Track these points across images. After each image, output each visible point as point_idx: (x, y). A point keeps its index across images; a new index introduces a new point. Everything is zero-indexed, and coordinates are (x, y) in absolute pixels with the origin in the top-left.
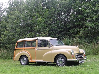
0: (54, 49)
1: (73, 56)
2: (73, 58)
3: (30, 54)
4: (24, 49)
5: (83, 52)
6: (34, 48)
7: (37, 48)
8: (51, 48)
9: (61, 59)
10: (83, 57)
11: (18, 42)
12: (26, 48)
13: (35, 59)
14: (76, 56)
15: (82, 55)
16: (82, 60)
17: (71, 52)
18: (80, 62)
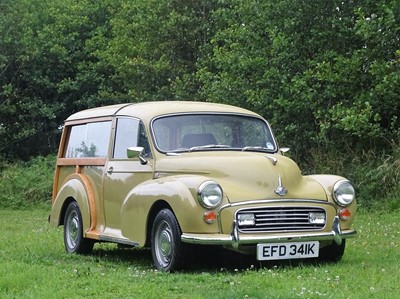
4: (77, 167)
5: (333, 194)
6: (102, 160)
7: (109, 165)
12: (82, 160)
14: (244, 216)
15: (307, 210)
16: (290, 238)
17: (199, 194)
18: (264, 252)
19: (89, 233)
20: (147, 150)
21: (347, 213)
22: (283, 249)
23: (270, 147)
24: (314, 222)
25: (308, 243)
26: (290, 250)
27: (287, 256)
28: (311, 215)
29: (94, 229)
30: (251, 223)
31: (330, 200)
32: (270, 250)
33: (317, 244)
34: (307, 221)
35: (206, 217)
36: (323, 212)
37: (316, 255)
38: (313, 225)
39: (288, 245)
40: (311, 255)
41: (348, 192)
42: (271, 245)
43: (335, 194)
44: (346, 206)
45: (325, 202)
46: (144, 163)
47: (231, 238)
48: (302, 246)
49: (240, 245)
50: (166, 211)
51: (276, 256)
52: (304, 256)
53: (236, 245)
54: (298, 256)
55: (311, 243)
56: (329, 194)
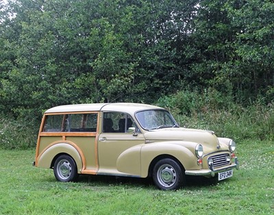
0: (147, 141)
1: (200, 162)
2: (200, 167)
3: (81, 152)
4: (64, 137)
5: (230, 147)
6: (92, 134)
7: (101, 136)
8: (140, 136)
9: (167, 168)
10: (228, 160)
11: (47, 116)
12: (69, 133)
13: (95, 166)
16: (226, 169)
17: (196, 151)
26: (226, 175)
27: (226, 178)
28: (226, 157)
29: (85, 169)
32: (222, 175)
34: (226, 160)
35: (198, 162)
36: (229, 155)
41: (234, 146)
44: (233, 152)
45: (228, 151)
46: (136, 136)
47: (211, 171)
51: (223, 178)
52: (229, 177)
53: (213, 174)
56: (228, 147)
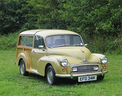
2: (66, 73)
4: (23, 49)
6: (31, 48)
12: (25, 47)
14: (74, 69)
15: (93, 66)
16: (88, 75)
17: (61, 62)
18: (80, 79)
19: (27, 70)
20: (45, 47)
21: (105, 66)
22: (86, 78)
23: (82, 44)
24: (95, 69)
25: (93, 76)
26: (88, 78)
27: (87, 80)
28: (94, 67)
29: (29, 68)
30: (76, 70)
31: (100, 62)
32: (82, 79)
33: (96, 76)
34: (93, 69)
35: (63, 69)
36: (98, 66)
37: (96, 79)
38: (95, 70)
39: (87, 77)
40: (94, 80)
41: (105, 60)
42: (82, 77)
43: (101, 60)
44: (105, 64)
45: (98, 63)
46: (44, 51)
47: (70, 76)
48: (92, 77)
49: (73, 78)
50: (50, 66)
51: (84, 80)
52: (92, 80)
53: (72, 78)
54: (91, 80)
55: (94, 76)
56: (100, 60)
